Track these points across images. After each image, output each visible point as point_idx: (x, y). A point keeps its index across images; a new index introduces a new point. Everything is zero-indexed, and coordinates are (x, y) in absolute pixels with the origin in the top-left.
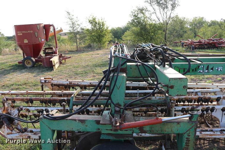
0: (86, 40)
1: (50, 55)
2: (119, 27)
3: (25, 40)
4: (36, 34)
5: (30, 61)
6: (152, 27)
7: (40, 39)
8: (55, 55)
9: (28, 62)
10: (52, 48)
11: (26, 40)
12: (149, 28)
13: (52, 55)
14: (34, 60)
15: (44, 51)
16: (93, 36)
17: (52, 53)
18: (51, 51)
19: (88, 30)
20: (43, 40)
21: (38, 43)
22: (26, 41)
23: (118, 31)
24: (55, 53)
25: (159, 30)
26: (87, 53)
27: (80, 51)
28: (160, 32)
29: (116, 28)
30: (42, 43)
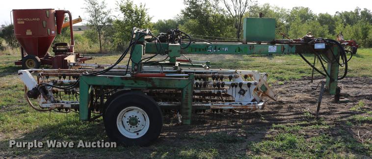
0: (115, 37)
1: (63, 53)
2: (170, 20)
3: (28, 30)
4: (44, 22)
5: (33, 61)
6: (217, 20)
7: (49, 30)
8: (70, 54)
9: (30, 62)
10: (66, 44)
11: (30, 30)
12: (212, 21)
13: (66, 54)
14: (39, 60)
15: (53, 48)
16: (126, 31)
17: (66, 51)
18: (64, 49)
19: (118, 22)
20: (53, 32)
21: (46, 36)
22: (29, 33)
23: (169, 26)
24: (70, 50)
25: (228, 25)
26: (116, 56)
27: (106, 54)
28: (229, 28)
29: (166, 22)
30: (51, 37)
